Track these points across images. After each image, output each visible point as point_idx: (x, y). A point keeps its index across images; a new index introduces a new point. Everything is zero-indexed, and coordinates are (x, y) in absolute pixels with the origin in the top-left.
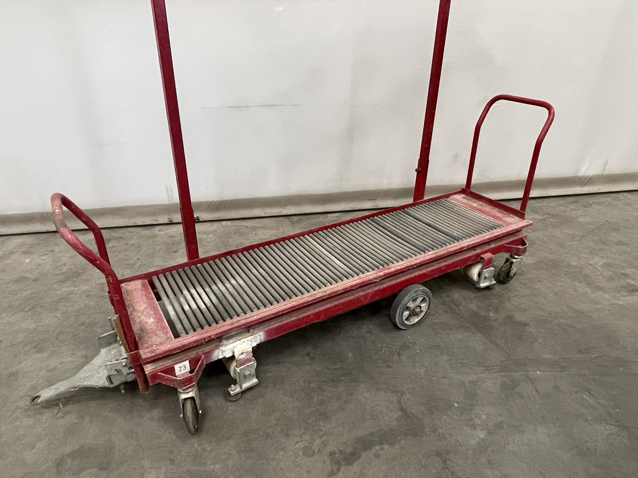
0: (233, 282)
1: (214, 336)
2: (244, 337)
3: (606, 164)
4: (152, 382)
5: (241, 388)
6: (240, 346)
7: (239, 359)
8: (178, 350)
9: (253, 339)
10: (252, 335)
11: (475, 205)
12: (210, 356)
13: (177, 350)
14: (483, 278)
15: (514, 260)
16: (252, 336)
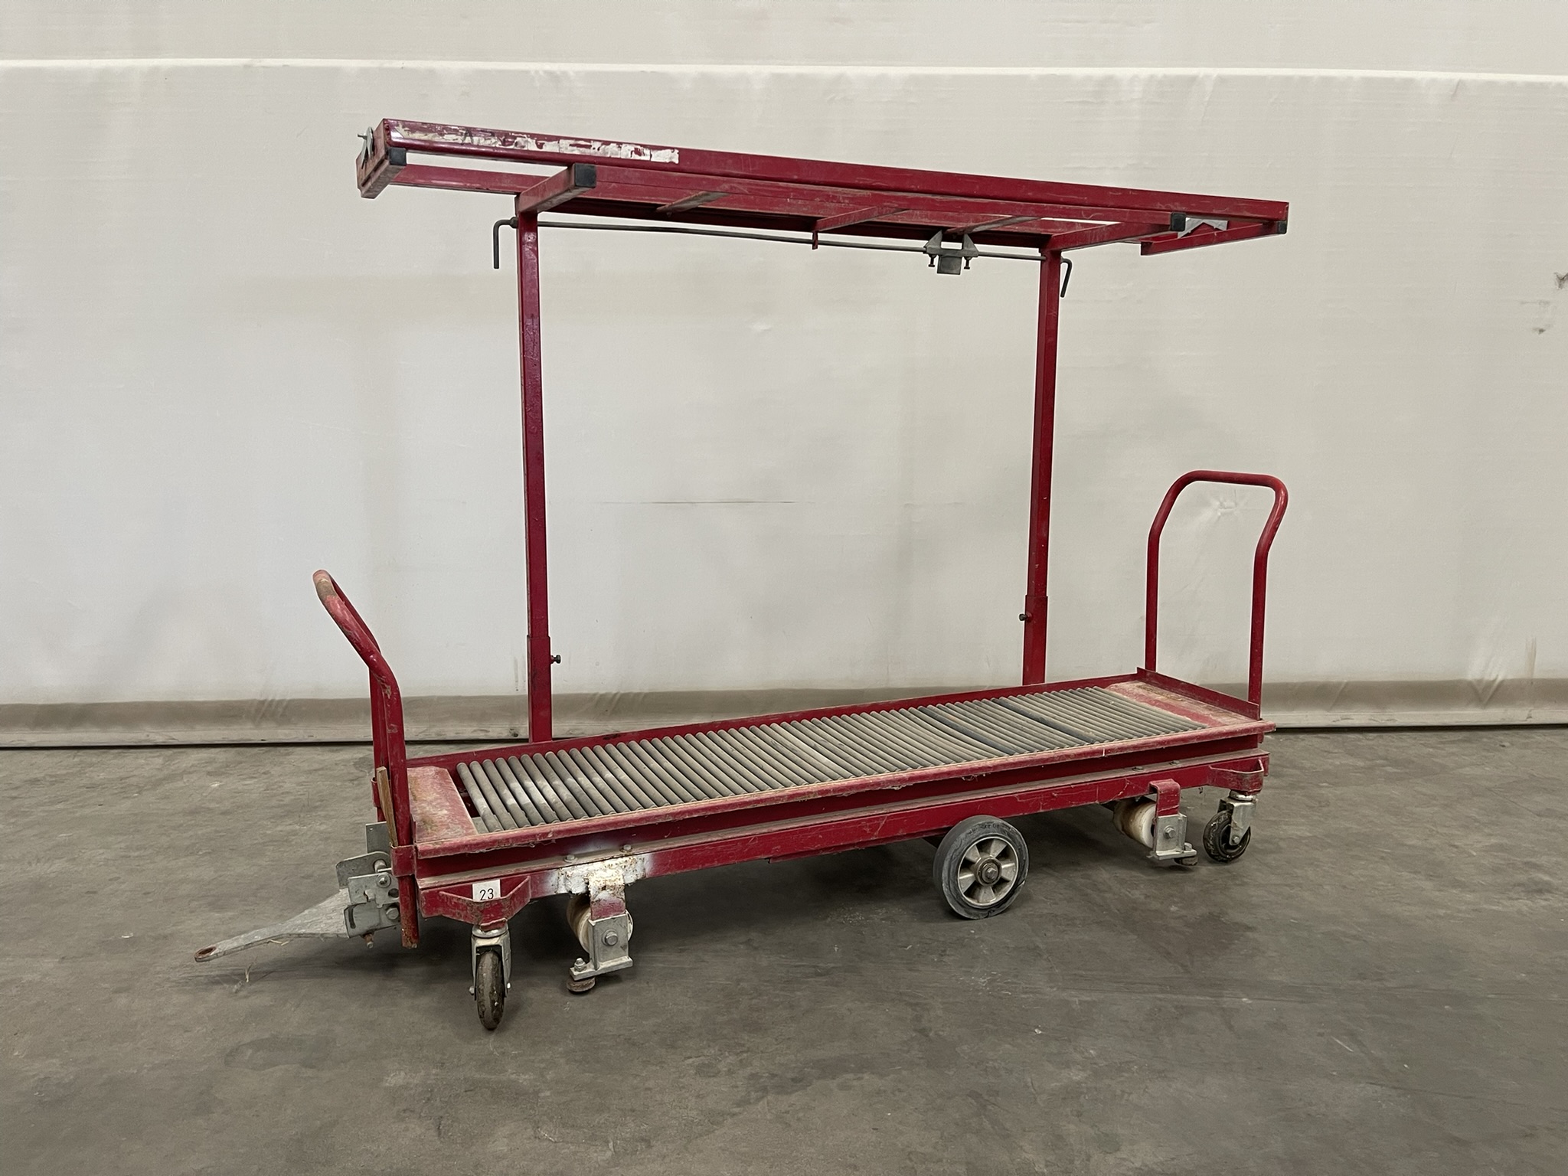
0: (608, 775)
1: (553, 836)
2: (611, 856)
3: (1532, 656)
4: (428, 909)
5: (596, 968)
6: (600, 873)
7: (597, 899)
8: (484, 847)
9: (628, 864)
10: (626, 856)
11: (1160, 698)
12: (543, 881)
13: (481, 848)
14: (1160, 835)
15: (1236, 805)
16: (627, 859)
